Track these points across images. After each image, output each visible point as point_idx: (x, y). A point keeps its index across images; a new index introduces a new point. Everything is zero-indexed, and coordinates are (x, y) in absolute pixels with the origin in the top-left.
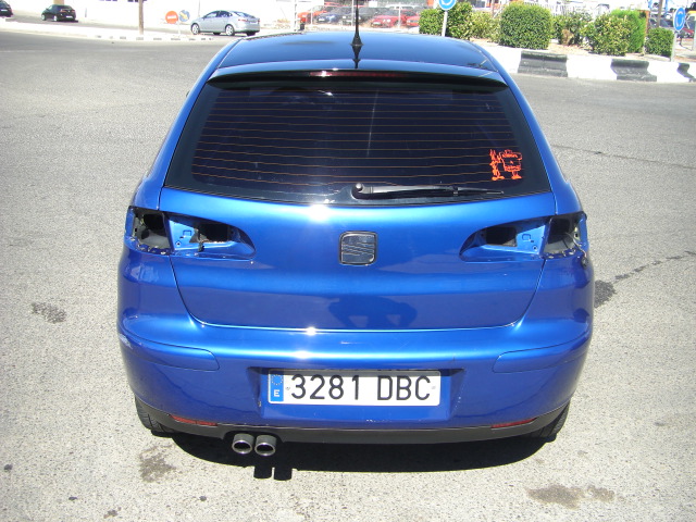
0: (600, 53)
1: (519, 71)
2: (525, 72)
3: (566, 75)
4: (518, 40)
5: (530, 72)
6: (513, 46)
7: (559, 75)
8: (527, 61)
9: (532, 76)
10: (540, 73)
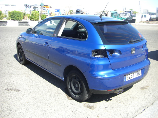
0: (34, 20)
1: (19, 26)
2: (20, 26)
3: (29, 26)
4: (16, 19)
5: (21, 26)
6: (15, 20)
7: (28, 26)
8: (20, 23)
9: (22, 26)
10: (24, 26)
